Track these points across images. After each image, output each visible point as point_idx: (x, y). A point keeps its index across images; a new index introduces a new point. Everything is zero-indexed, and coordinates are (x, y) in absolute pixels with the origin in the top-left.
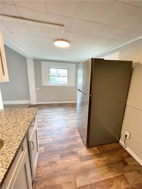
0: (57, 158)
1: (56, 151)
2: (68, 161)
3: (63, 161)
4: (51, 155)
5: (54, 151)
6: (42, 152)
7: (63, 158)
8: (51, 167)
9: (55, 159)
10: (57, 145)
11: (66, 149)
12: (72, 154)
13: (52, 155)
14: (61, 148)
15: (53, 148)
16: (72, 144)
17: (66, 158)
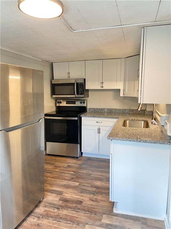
0: (87, 203)
1: (85, 209)
2: (77, 197)
3: (82, 198)
4: (94, 208)
5: (89, 211)
6: (106, 215)
7: (81, 200)
8: (97, 198)
9: (90, 203)
10: (80, 218)
11: (70, 208)
12: (68, 200)
13: (92, 208)
14: (77, 211)
15: (88, 215)
16: (56, 210)
17: (77, 199)
